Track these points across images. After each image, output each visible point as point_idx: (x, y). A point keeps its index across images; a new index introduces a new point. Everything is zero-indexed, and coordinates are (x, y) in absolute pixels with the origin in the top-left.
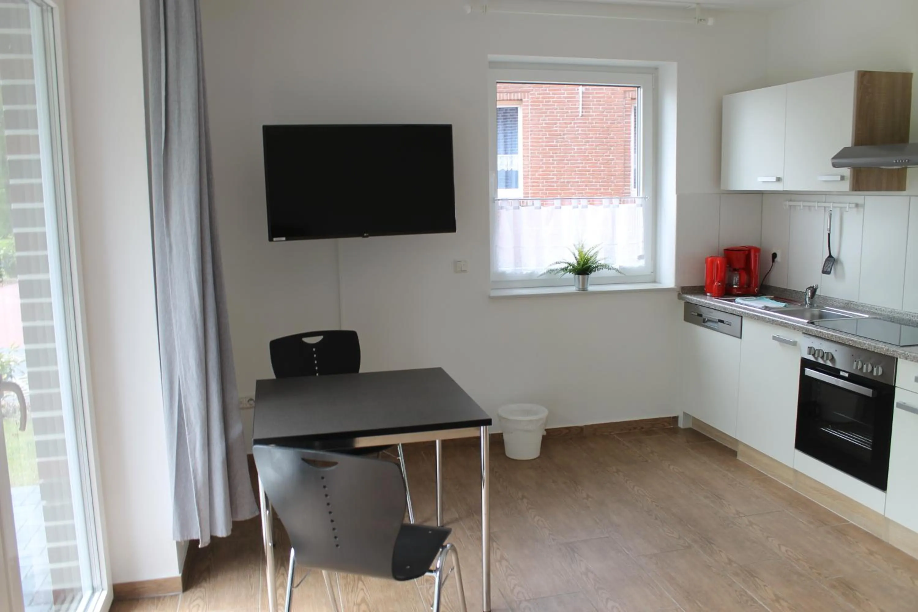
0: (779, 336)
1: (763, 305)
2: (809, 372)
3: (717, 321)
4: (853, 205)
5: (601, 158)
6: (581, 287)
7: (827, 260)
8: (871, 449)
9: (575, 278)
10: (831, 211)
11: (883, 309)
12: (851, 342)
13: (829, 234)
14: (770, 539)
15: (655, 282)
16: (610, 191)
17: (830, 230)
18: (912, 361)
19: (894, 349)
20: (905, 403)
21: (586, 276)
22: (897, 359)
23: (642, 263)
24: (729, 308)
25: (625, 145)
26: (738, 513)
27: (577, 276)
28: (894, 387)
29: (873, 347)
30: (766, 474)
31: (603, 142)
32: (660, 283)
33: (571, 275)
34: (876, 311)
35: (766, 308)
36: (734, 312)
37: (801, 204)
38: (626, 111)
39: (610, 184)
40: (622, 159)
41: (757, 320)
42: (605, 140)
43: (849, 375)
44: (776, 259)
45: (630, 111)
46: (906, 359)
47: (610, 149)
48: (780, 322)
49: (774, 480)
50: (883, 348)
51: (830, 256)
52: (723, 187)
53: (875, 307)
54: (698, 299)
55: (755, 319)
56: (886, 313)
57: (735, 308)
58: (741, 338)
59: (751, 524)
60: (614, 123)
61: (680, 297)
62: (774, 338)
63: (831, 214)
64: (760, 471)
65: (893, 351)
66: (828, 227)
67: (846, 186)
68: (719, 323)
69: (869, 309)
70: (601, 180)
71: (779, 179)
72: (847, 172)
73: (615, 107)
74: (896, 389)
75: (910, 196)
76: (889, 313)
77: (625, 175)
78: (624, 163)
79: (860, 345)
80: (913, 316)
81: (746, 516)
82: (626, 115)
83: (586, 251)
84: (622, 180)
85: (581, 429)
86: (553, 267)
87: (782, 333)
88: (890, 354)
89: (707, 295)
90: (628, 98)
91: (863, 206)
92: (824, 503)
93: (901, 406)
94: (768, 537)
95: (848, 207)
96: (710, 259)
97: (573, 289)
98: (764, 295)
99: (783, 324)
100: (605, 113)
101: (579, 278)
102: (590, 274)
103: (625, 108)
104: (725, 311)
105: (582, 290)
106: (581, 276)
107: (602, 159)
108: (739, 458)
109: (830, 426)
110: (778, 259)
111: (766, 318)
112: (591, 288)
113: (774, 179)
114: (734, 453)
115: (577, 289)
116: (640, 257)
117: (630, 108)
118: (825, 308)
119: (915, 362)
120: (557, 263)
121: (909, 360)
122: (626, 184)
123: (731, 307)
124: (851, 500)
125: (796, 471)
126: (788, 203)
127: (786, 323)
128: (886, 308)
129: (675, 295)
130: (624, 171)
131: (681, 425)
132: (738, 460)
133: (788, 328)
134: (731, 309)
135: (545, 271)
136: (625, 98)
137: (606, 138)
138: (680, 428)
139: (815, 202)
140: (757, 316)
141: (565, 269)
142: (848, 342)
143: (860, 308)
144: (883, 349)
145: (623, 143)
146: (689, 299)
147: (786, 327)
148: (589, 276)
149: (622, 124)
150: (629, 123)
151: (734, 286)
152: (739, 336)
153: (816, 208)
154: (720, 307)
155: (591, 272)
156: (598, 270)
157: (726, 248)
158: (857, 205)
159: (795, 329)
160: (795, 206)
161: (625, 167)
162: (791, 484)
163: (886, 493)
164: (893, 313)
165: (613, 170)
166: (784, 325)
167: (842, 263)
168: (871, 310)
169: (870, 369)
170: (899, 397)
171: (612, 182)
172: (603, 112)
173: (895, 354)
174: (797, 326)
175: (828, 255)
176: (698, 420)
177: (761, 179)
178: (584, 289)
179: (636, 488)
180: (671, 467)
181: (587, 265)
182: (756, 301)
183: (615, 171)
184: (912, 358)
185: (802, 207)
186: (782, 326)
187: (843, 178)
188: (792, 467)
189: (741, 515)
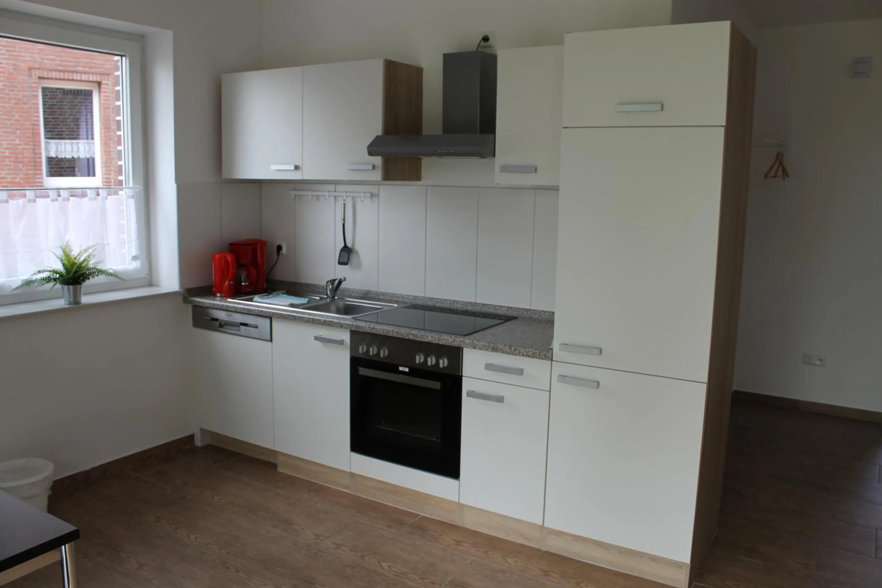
0: (321, 335)
1: (289, 303)
2: (363, 371)
3: (239, 324)
4: (369, 195)
5: (5, 143)
6: (72, 300)
7: (342, 250)
8: (440, 441)
9: (63, 288)
10: (344, 200)
11: (405, 297)
12: (411, 336)
13: (344, 225)
14: (366, 558)
15: (150, 284)
16: (18, 180)
17: (344, 220)
18: (481, 349)
19: (461, 339)
20: (473, 391)
21: (79, 286)
22: (462, 348)
23: (136, 265)
24: (255, 310)
25: (33, 129)
26: (317, 537)
27: (66, 287)
28: (462, 376)
29: (437, 339)
30: (318, 482)
31: (6, 124)
32: (157, 286)
33: (58, 286)
34: (398, 299)
35: (292, 305)
36: (262, 314)
37: (310, 193)
38: (33, 91)
39: (18, 172)
40: (31, 145)
41: (293, 320)
42: (8, 122)
43: (409, 370)
44: (281, 252)
45: (37, 92)
46: (475, 348)
47: (15, 133)
48: (322, 321)
49: (328, 487)
50: (447, 339)
51: (345, 246)
52: (225, 176)
53: (397, 295)
54: (208, 301)
55: (290, 319)
56: (409, 301)
57: (263, 309)
58: (271, 340)
59: (338, 546)
60: (18, 104)
61: (186, 300)
62: (316, 338)
63: (345, 204)
64: (309, 480)
65: (460, 342)
66: (343, 218)
67: (378, 175)
68: (242, 327)
69: (390, 297)
70: (6, 168)
71: (297, 168)
72: (378, 160)
73: (19, 85)
74: (463, 378)
75: (427, 186)
76: (412, 301)
77: (35, 162)
78: (34, 149)
79: (422, 338)
80: (436, 302)
81: (327, 538)
82: (33, 96)
83: (76, 255)
84: (33, 168)
85: (87, 473)
86: (34, 278)
87: (324, 332)
88: (456, 344)
89: (217, 296)
90: (34, 77)
91: (378, 195)
92: (390, 502)
93: (471, 394)
94: (362, 557)
95: (363, 197)
96: (217, 256)
97: (61, 303)
98: (275, 290)
99: (326, 323)
100: (6, 92)
101: (69, 289)
102: (82, 283)
103: (32, 87)
104: (249, 313)
105: (75, 304)
106: (71, 287)
107: (7, 144)
108: (280, 469)
109: (384, 422)
110: (284, 251)
111: (304, 318)
112: (85, 300)
113: (292, 168)
114: (274, 466)
115: (67, 303)
116: (135, 258)
117: (37, 88)
118: (346, 300)
119: (484, 350)
120: (39, 272)
121: (478, 348)
122: (37, 172)
123: (257, 309)
124: (419, 494)
125: (353, 475)
126: (293, 193)
127: (330, 321)
128: (408, 295)
129: (180, 300)
130: (34, 158)
131: (198, 442)
132: (280, 472)
133: (333, 326)
134: (258, 310)
135: (20, 283)
136: (30, 76)
137: (9, 120)
138: (198, 447)
139: (325, 191)
140: (292, 316)
141: (48, 280)
142: (408, 336)
143: (381, 297)
144: (449, 340)
145: (30, 127)
146: (198, 302)
147: (330, 325)
148: (82, 285)
149: (28, 106)
150: (38, 104)
151: (243, 284)
152: (269, 339)
153: (327, 197)
154: (242, 308)
155: (84, 281)
156: (93, 277)
157: (231, 242)
158: (372, 195)
159: (341, 327)
160: (300, 196)
161: (34, 153)
162: (347, 488)
163: (459, 481)
164: (416, 300)
165: (20, 156)
166: (328, 324)
167: (357, 253)
168: (393, 299)
169: (434, 362)
170: (467, 386)
171: (21, 170)
172: (4, 90)
173: (462, 344)
174: (345, 323)
175: (343, 245)
176: (217, 434)
177: (274, 167)
178: (76, 301)
179: (192, 537)
180: (216, 498)
181: (79, 273)
182: (273, 298)
183: (23, 158)
184: (481, 347)
185: (310, 196)
186: (325, 325)
187: (374, 167)
188: (348, 470)
189: (322, 538)
